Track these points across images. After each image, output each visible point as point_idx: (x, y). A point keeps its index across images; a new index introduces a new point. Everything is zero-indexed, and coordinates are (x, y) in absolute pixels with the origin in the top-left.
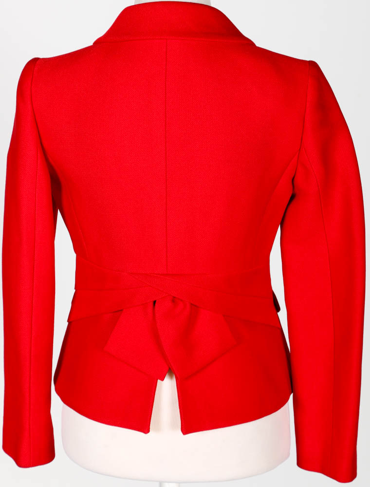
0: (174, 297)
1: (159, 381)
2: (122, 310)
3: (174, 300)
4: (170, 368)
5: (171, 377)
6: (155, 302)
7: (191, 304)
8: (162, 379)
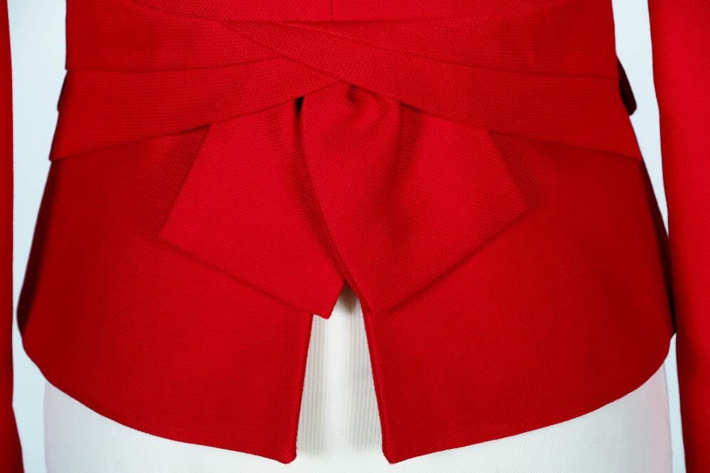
0: (353, 86)
1: (316, 318)
2: (206, 127)
3: (353, 94)
4: (345, 282)
5: (350, 307)
6: (299, 103)
7: (403, 104)
8: (327, 315)
